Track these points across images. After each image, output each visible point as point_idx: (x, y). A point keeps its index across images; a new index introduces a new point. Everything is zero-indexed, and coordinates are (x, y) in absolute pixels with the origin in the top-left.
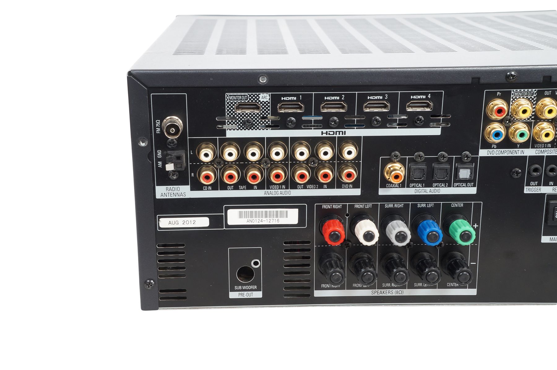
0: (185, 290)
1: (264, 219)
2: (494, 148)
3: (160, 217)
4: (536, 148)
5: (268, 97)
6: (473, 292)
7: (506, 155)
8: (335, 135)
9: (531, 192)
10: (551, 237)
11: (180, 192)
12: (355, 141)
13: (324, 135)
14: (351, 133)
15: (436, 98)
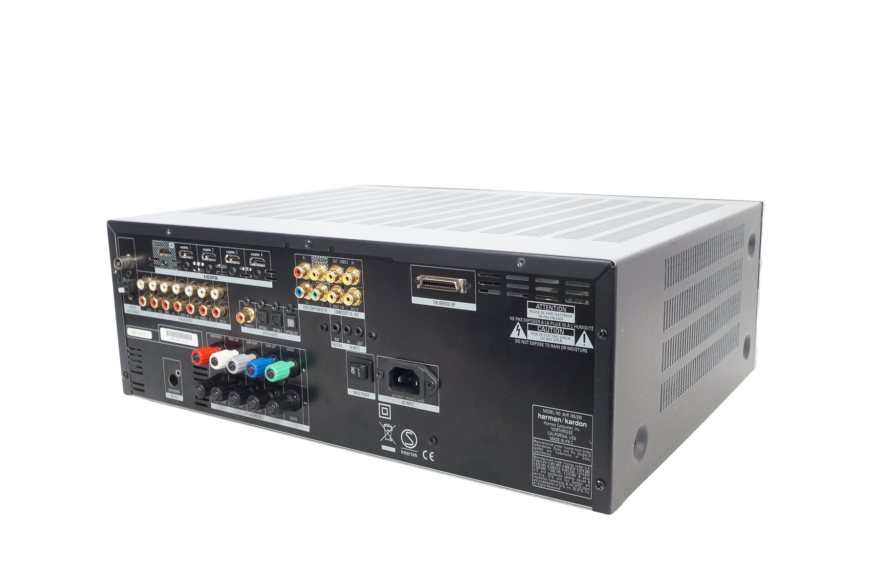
0: (143, 385)
1: (180, 339)
2: (307, 304)
3: (128, 327)
4: (334, 308)
5: (174, 246)
6: (306, 428)
7: (315, 311)
8: (211, 280)
9: (336, 347)
10: (354, 390)
11: (136, 310)
12: (222, 284)
13: (206, 279)
14: (222, 278)
15: (266, 255)
